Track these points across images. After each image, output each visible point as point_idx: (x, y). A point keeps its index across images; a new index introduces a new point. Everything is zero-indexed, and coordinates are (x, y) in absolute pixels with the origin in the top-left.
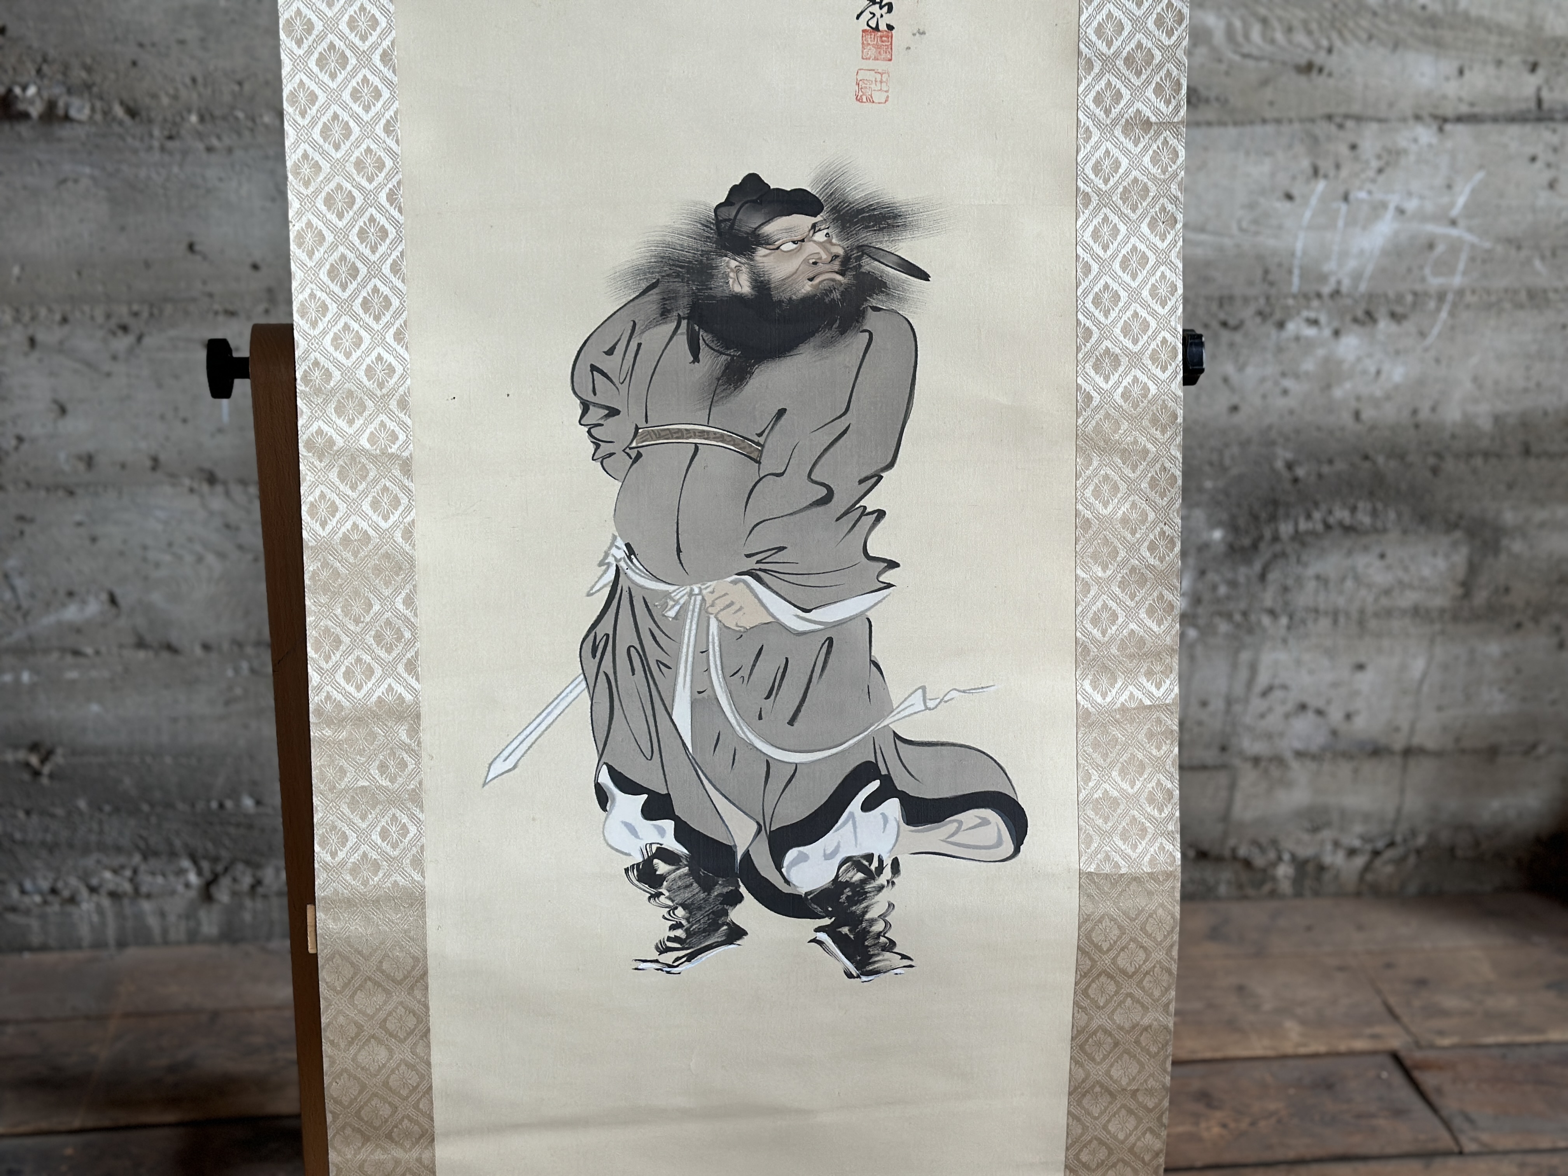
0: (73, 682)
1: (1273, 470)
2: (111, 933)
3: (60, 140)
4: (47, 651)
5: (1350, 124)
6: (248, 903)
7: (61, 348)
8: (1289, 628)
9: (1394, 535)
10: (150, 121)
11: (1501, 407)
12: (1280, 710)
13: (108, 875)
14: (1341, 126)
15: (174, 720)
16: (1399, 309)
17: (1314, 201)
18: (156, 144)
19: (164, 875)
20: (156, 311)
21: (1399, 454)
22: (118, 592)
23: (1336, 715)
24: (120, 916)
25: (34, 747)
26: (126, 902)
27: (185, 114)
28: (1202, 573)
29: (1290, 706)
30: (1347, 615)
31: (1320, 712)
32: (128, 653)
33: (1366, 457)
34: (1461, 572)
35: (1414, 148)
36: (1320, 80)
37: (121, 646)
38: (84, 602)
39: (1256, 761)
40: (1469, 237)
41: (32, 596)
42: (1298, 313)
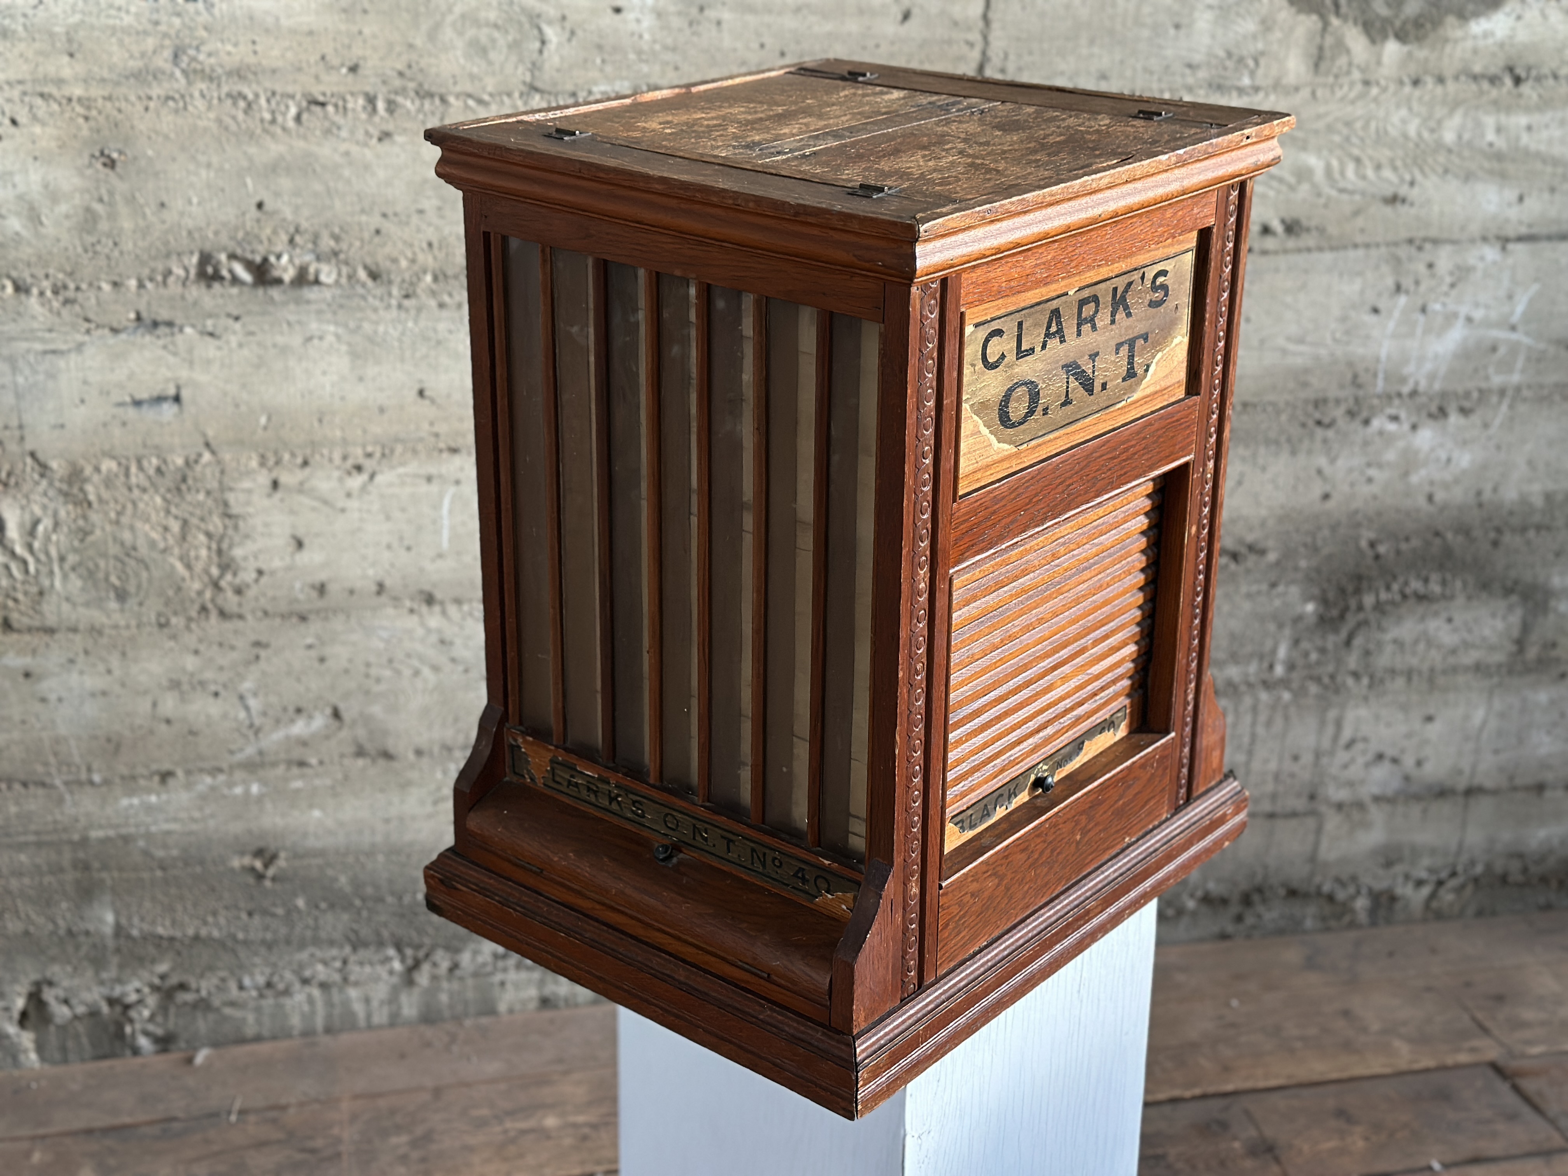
0: (297, 791)
1: (1359, 549)
2: (319, 1022)
3: (308, 302)
4: (274, 764)
5: (1428, 246)
6: (445, 985)
7: (301, 489)
8: (1370, 686)
9: (1460, 600)
10: (390, 282)
11: (1551, 486)
12: (1361, 760)
13: (320, 967)
14: (1420, 249)
15: (387, 821)
16: (1467, 404)
17: (1396, 314)
18: (394, 302)
19: (371, 964)
20: (387, 451)
21: (1465, 530)
22: (342, 706)
23: (1409, 762)
24: (329, 1004)
25: (259, 853)
26: (335, 991)
27: (421, 275)
28: (1296, 642)
29: (1370, 756)
30: (1420, 673)
31: (1395, 761)
32: (347, 762)
33: (1437, 534)
34: (1516, 633)
35: (1480, 265)
36: (1403, 209)
37: (342, 756)
38: (310, 717)
39: (1340, 807)
40: (1526, 340)
41: (264, 714)
42: (1382, 411)
